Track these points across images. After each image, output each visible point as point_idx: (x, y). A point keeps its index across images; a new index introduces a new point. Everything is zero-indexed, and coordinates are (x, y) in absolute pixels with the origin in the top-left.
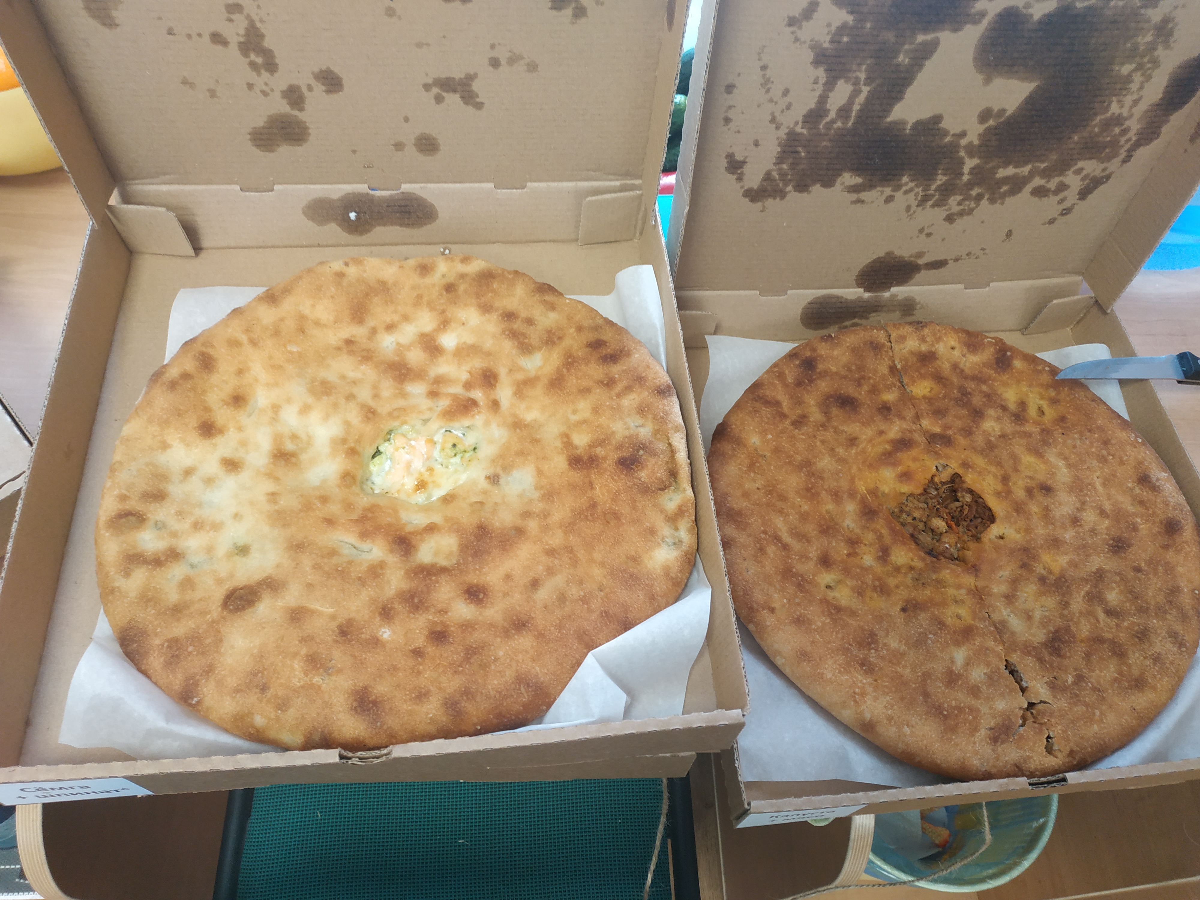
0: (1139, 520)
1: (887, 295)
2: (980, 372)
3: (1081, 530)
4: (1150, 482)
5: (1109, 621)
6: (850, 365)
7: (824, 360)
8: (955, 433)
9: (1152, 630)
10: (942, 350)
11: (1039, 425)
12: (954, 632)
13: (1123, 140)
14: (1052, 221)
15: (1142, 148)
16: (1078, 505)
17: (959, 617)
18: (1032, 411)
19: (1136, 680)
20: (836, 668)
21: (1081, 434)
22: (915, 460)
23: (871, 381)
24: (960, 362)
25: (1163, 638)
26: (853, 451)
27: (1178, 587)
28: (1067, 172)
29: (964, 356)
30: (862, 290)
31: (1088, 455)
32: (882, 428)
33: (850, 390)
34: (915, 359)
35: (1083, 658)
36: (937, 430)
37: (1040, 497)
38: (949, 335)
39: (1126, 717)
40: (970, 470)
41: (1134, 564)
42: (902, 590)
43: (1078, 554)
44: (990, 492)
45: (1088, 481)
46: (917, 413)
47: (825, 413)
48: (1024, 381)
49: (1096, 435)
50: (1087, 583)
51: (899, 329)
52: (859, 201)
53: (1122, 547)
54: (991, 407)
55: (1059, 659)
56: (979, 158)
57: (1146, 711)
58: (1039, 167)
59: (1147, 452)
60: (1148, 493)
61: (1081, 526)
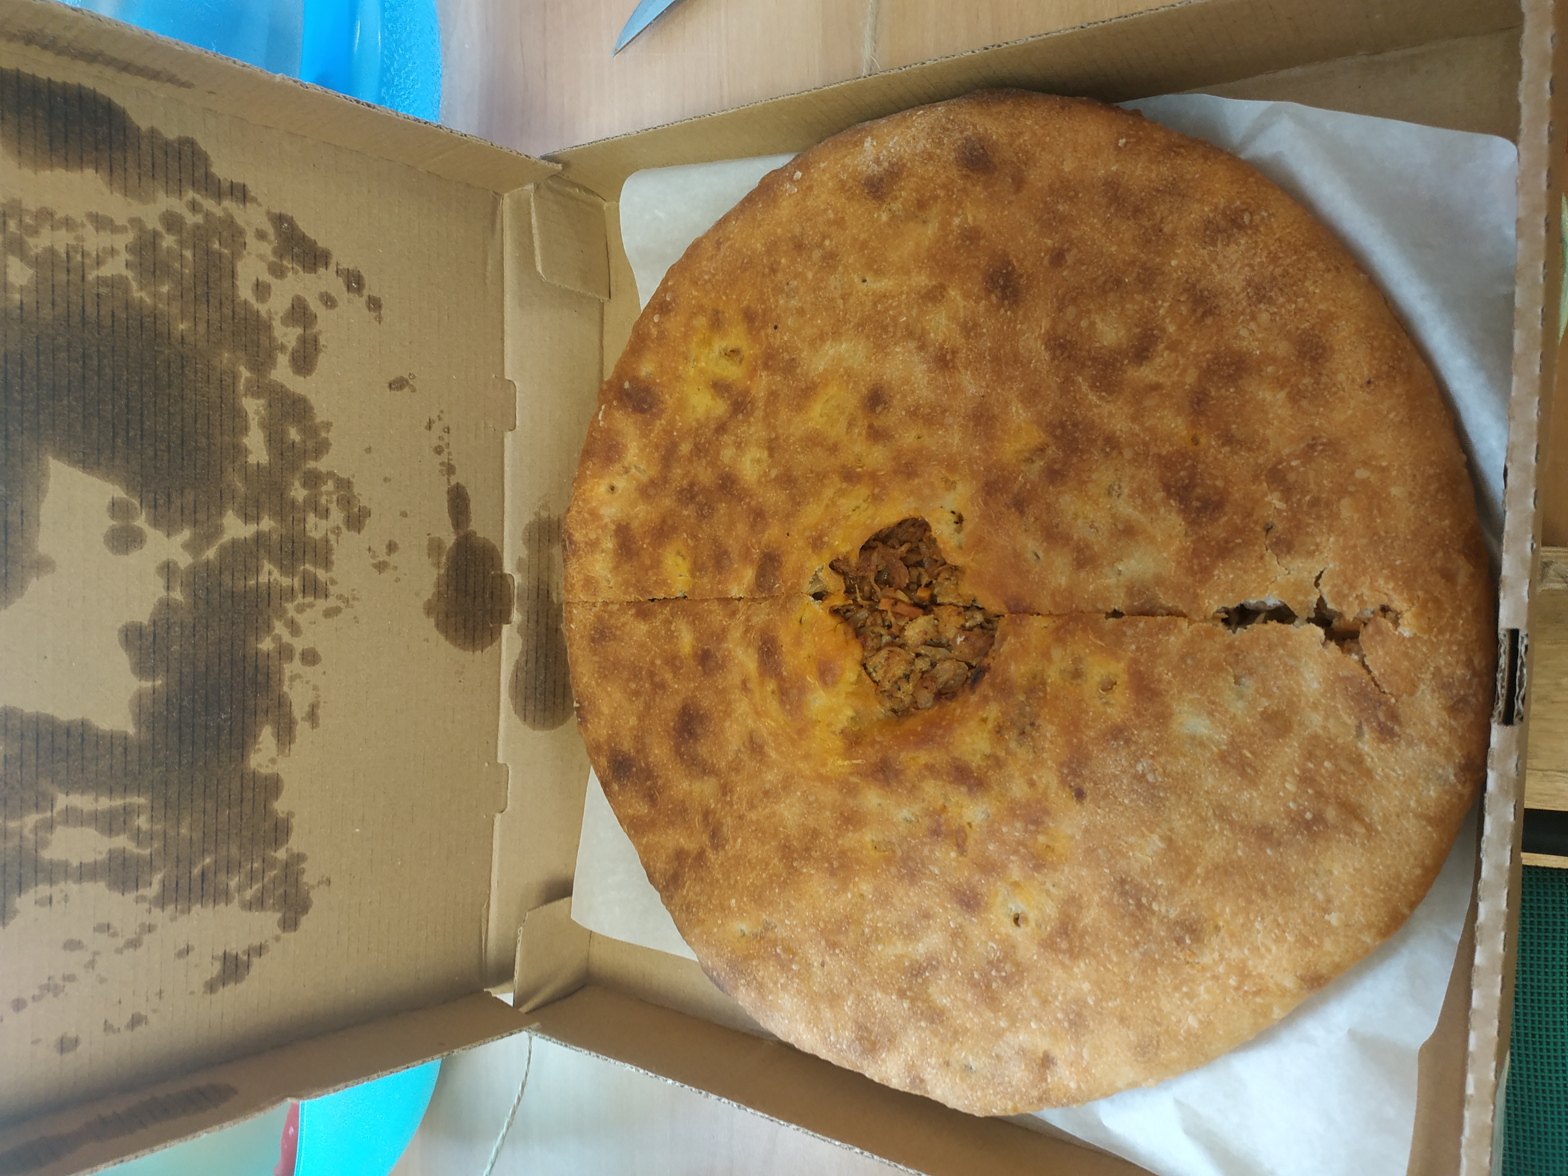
0: (957, 221)
1: (518, 579)
2: (657, 447)
3: (962, 355)
4: (881, 180)
5: (1159, 360)
6: (628, 690)
7: (617, 734)
8: (759, 543)
9: (1194, 278)
10: (613, 510)
11: (755, 370)
12: (1139, 715)
13: (192, 219)
14: (374, 304)
15: (214, 170)
16: (912, 345)
17: (1108, 686)
18: (732, 372)
19: (1302, 355)
20: (1181, 999)
21: (778, 290)
22: (798, 642)
23: (658, 662)
24: (637, 480)
25: (1214, 260)
26: (773, 755)
27: (1106, 183)
28: (263, 313)
29: (627, 471)
30: (505, 628)
31: (820, 289)
32: (737, 680)
33: (671, 704)
34: (627, 567)
35: (1233, 452)
36: (749, 574)
37: (890, 419)
38: (588, 494)
39: (1384, 407)
40: (826, 539)
41: (1046, 262)
42: (1040, 778)
43: (1011, 378)
44: (870, 512)
45: (869, 305)
46: (718, 599)
47: (704, 772)
48: (677, 369)
49: (783, 261)
50: (1073, 382)
51: (572, 585)
52: (312, 716)
53: (1008, 276)
54: (718, 454)
55: (1228, 508)
56: (221, 514)
57: (1378, 355)
58: (248, 380)
59: (822, 165)
60: (902, 188)
61: (954, 353)
